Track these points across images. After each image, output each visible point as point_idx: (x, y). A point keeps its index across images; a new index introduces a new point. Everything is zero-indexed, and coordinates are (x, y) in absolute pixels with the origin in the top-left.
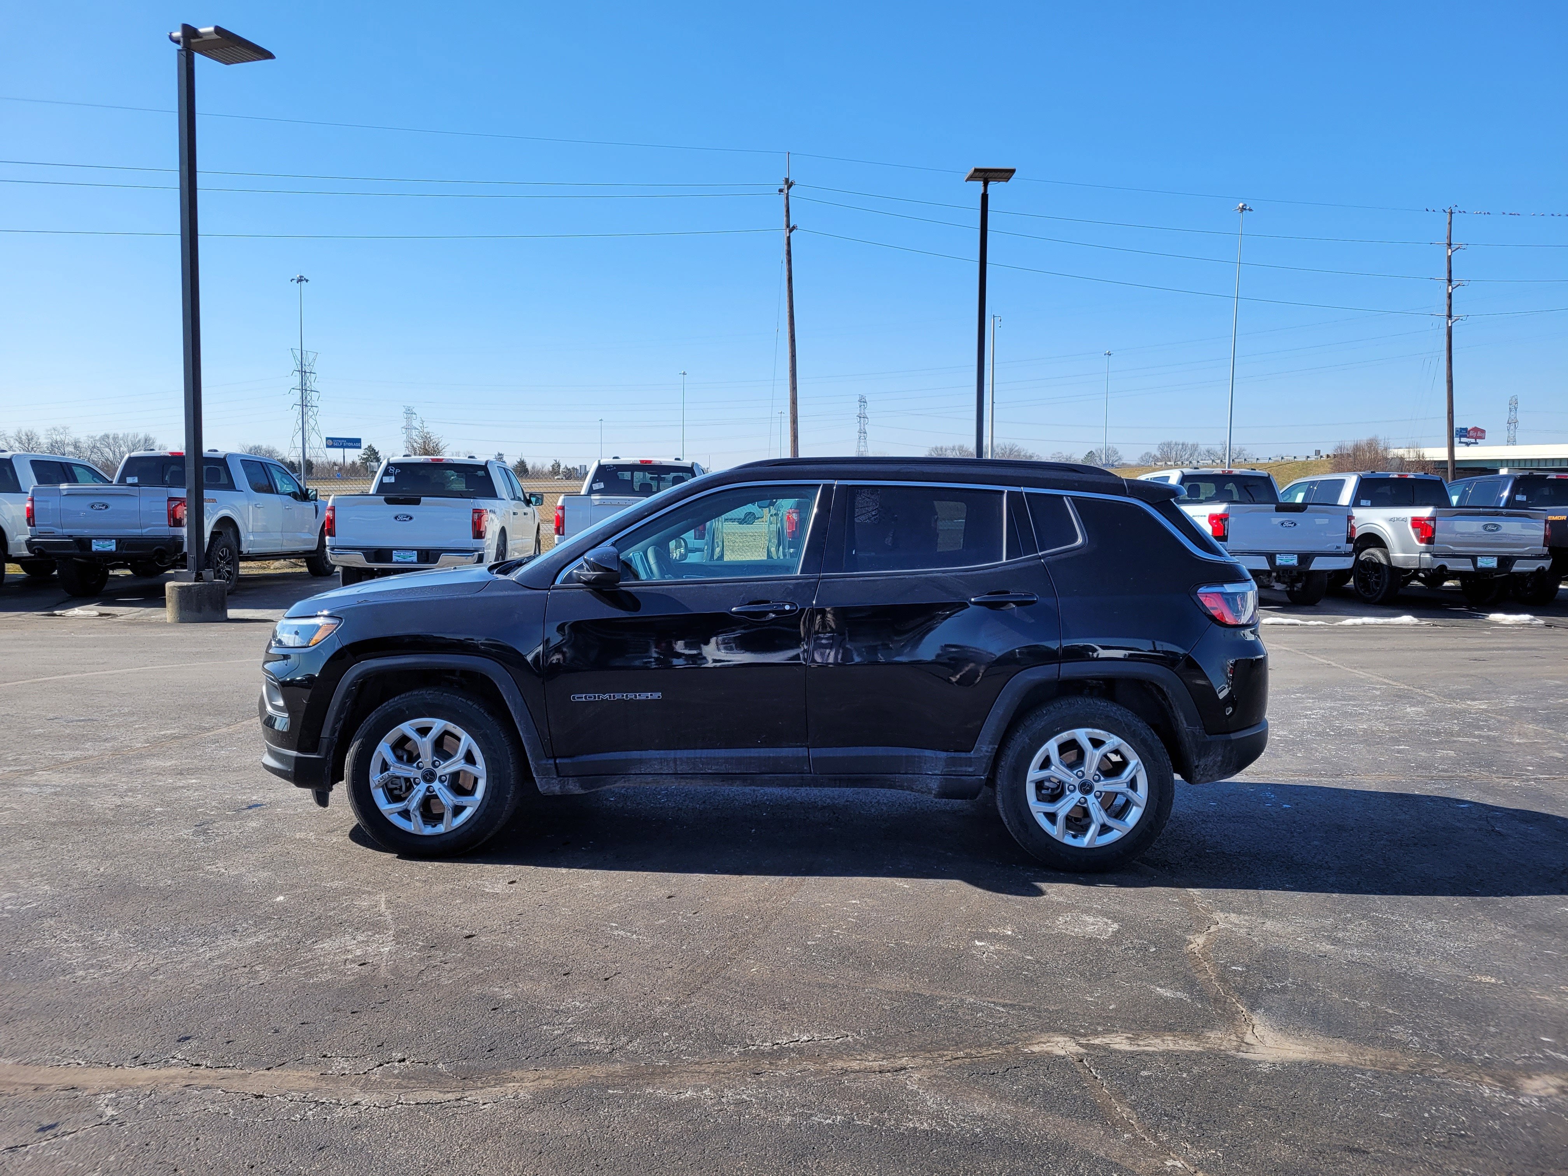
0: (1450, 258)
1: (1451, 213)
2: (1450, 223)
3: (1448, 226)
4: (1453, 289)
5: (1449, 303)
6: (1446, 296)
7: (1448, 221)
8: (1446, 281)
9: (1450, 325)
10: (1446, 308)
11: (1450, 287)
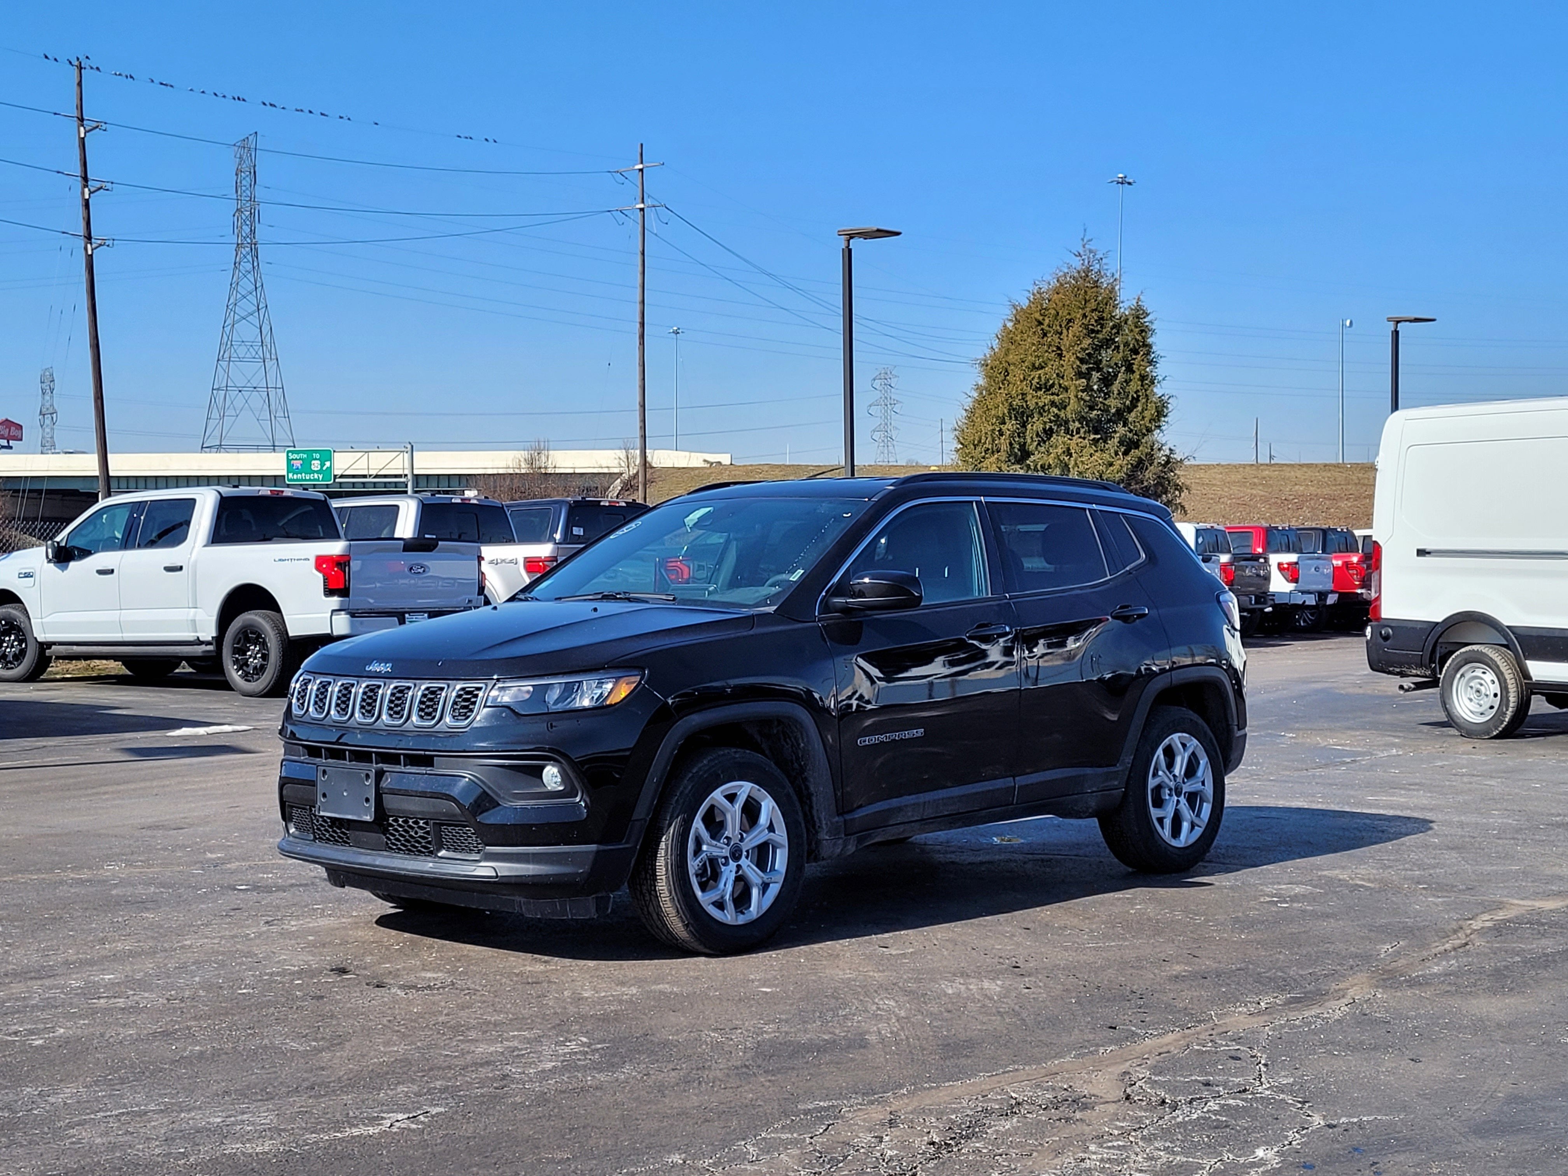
0: (82, 141)
1: (80, 68)
2: (80, 84)
3: (75, 88)
4: (91, 193)
5: (86, 216)
6: (80, 203)
7: (76, 81)
8: (79, 179)
9: (90, 252)
10: (82, 224)
11: (86, 190)
